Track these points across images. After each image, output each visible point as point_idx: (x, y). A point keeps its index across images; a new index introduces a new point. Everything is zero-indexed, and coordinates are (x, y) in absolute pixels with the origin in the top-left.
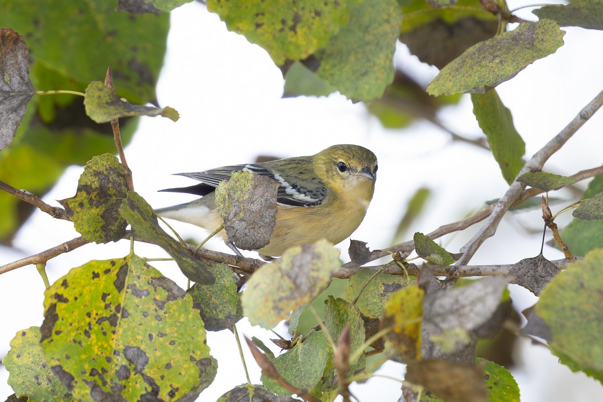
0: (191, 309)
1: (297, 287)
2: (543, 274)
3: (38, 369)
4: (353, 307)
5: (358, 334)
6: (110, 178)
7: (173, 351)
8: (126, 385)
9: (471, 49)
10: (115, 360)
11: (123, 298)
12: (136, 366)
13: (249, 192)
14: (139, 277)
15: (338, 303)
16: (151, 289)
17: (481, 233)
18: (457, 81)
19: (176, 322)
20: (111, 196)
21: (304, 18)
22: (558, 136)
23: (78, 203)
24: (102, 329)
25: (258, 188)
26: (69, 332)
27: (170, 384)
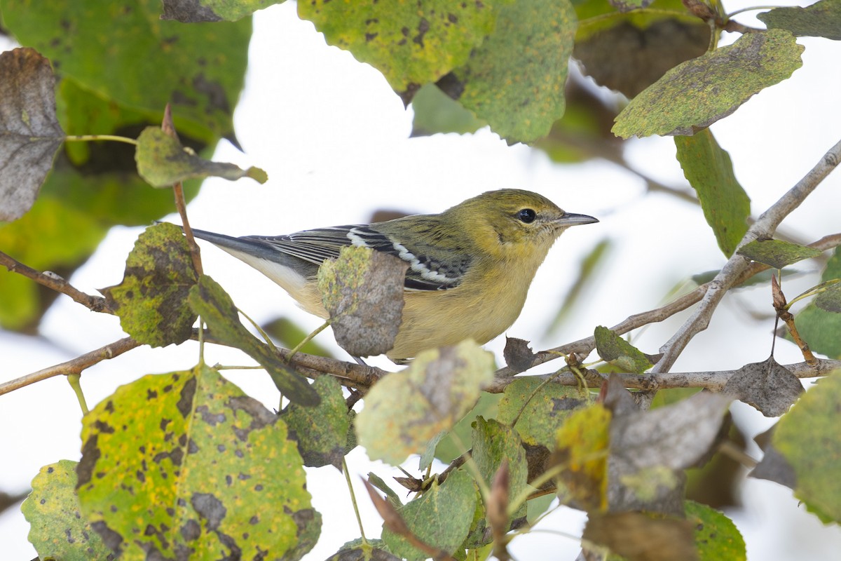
0: (285, 440)
1: (433, 407)
2: (775, 385)
3: (70, 520)
4: (511, 431)
5: (518, 468)
6: (170, 257)
7: (260, 499)
8: (196, 547)
9: (673, 72)
10: (179, 513)
11: (191, 426)
12: (209, 521)
13: (365, 275)
14: (211, 396)
15: (490, 426)
16: (229, 412)
17: (688, 326)
18: (655, 117)
19: (263, 458)
20: (171, 282)
21: (435, 25)
22: (795, 189)
23: (124, 293)
24: (161, 469)
25: (378, 270)
26: (116, 474)
27: (256, 545)
